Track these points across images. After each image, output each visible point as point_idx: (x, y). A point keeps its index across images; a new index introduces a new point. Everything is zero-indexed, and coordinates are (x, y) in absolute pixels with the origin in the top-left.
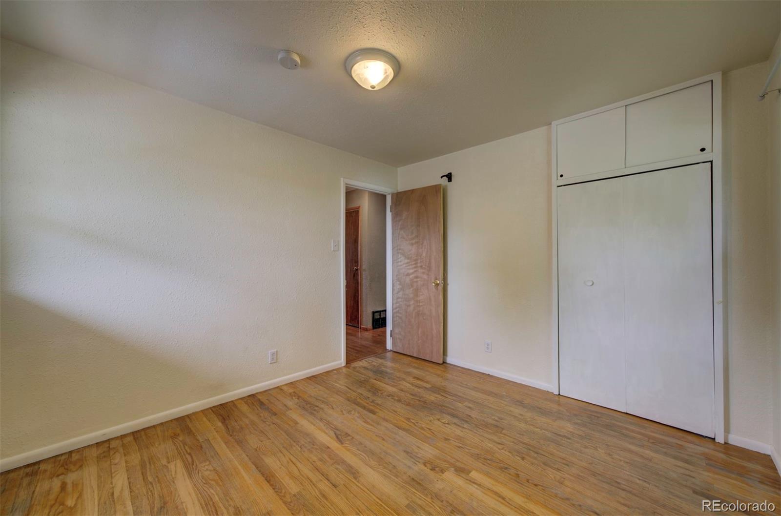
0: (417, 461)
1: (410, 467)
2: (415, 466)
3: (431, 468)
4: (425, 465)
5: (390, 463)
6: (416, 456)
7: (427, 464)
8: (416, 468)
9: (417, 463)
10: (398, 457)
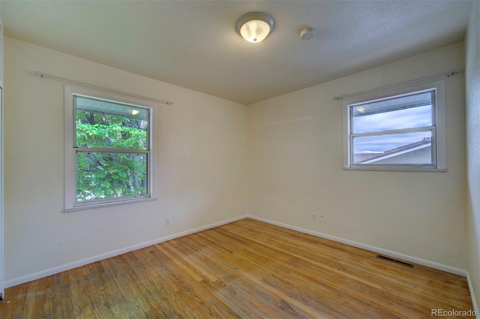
0: (229, 287)
1: (234, 284)
2: (231, 285)
3: (222, 284)
4: (225, 285)
5: (246, 286)
6: (229, 290)
7: (224, 285)
8: (231, 283)
9: (229, 286)
10: (240, 289)
